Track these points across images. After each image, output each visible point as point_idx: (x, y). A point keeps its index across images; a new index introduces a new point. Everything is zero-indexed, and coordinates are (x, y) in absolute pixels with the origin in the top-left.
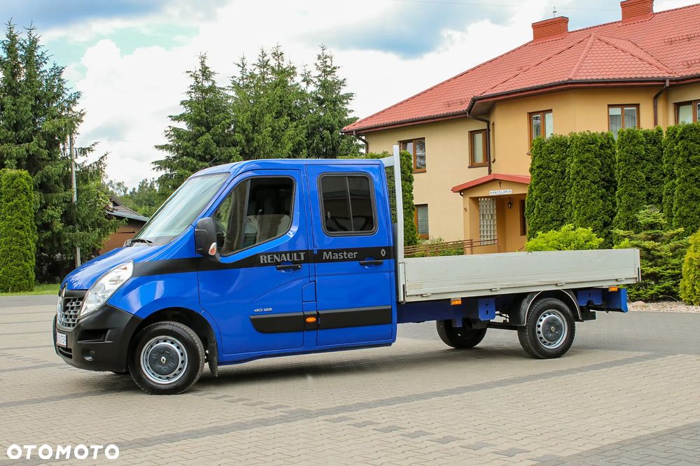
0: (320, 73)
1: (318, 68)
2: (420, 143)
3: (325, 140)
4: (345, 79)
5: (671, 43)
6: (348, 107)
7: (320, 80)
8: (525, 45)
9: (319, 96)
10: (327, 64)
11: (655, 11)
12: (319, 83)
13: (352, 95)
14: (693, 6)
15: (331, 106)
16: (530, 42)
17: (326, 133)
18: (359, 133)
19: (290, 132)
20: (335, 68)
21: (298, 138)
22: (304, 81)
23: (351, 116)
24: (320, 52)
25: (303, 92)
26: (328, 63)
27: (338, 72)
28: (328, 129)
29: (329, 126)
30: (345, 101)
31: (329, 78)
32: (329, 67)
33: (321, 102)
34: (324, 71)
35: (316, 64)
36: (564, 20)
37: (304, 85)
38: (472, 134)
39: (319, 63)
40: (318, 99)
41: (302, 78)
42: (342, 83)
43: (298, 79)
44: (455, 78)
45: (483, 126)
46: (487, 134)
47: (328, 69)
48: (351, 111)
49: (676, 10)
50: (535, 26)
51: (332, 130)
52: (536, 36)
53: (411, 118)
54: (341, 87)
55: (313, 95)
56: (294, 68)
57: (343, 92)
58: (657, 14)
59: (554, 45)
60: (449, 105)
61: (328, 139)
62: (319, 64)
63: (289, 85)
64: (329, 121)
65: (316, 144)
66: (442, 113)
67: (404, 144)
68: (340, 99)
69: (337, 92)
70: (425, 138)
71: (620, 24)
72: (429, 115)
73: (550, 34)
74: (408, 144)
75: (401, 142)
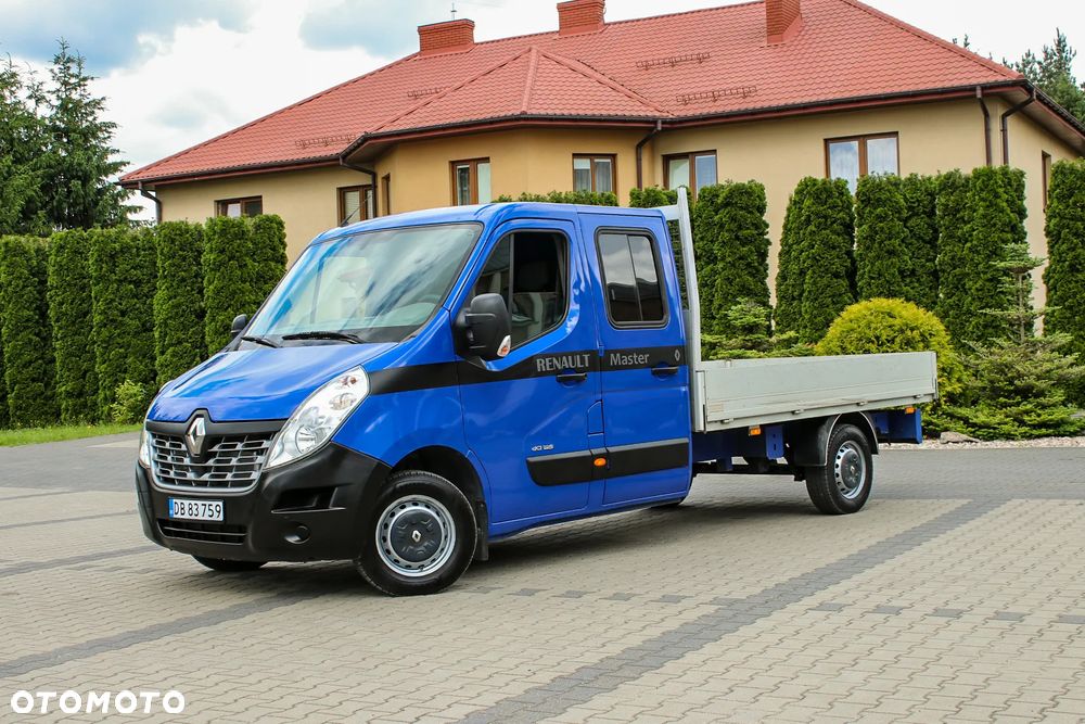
0: (58, 86)
1: (55, 77)
2: (253, 205)
3: (73, 195)
4: (103, 99)
5: (647, 68)
6: (109, 144)
7: (59, 97)
8: (407, 59)
9: (58, 123)
10: (71, 72)
11: (606, 21)
12: (58, 103)
13: (114, 125)
15: (80, 141)
16: (415, 55)
17: (76, 184)
18: (146, 186)
19: (18, 181)
20: (85, 79)
21: (30, 193)
22: (30, 97)
23: (111, 159)
24: (59, 52)
25: (31, 116)
26: (74, 70)
28: (79, 178)
29: (80, 174)
30: (100, 134)
31: (75, 96)
32: (77, 76)
33: (60, 134)
34: (65, 83)
35: (52, 71)
36: (466, 26)
37: (31, 104)
38: (342, 192)
39: (56, 68)
40: (55, 129)
41: (29, 93)
42: (96, 104)
43: (22, 94)
44: (300, 104)
45: (363, 180)
47: (73, 80)
48: (114, 151)
50: (424, 31)
51: (85, 179)
52: (425, 46)
53: (241, 163)
54: (96, 110)
55: (47, 122)
56: (14, 75)
57: (101, 117)
58: (609, 24)
59: (451, 67)
60: (304, 146)
61: (78, 196)
62: (57, 71)
63: (8, 102)
64: (80, 165)
65: (58, 202)
66: (295, 157)
67: (223, 205)
68: (93, 131)
69: (90, 118)
70: (261, 197)
71: (557, 36)
72: (273, 159)
73: (449, 45)
74: (230, 206)
75: (218, 202)
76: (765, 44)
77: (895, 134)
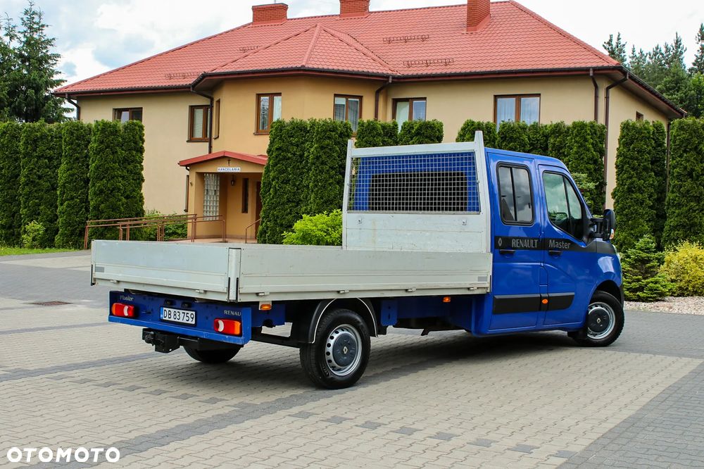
0: (25, 29)
1: (24, 23)
2: (137, 114)
3: (29, 99)
4: (54, 39)
5: (389, 42)
6: (55, 68)
7: (25, 36)
8: (244, 26)
9: (23, 52)
11: (370, 10)
12: (24, 39)
13: (59, 56)
14: (406, 10)
15: (36, 65)
16: (249, 24)
17: (31, 92)
18: (70, 96)
20: (43, 26)
22: (7, 35)
23: (56, 77)
24: (28, 7)
25: (6, 48)
26: (36, 19)
27: (46, 31)
28: (33, 88)
29: (34, 85)
30: (50, 61)
31: (36, 36)
32: (38, 24)
33: (24, 59)
34: (30, 28)
35: (22, 19)
36: (284, 7)
37: (6, 39)
38: (193, 109)
39: (25, 18)
40: (21, 56)
41: (5, 32)
42: (49, 42)
44: (173, 51)
45: (205, 102)
46: (207, 109)
47: (35, 26)
48: (57, 73)
49: (390, 11)
50: (257, 10)
51: (38, 89)
52: (256, 19)
53: (130, 86)
54: (48, 46)
55: (16, 51)
57: (51, 51)
58: (372, 13)
59: (272, 32)
60: (170, 78)
61: (32, 99)
62: (25, 19)
64: (34, 79)
65: (19, 103)
66: (164, 85)
67: (118, 112)
68: (46, 58)
69: (44, 51)
70: (142, 108)
71: (338, 18)
72: (150, 85)
73: (270, 19)
74: (123, 113)
75: (115, 110)
76: (465, 32)
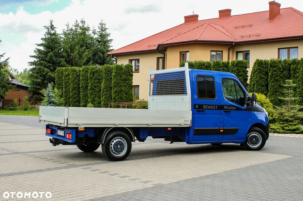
0: (100, 30)
1: (99, 28)
2: (137, 61)
3: (100, 57)
4: (110, 34)
5: (236, 28)
6: (110, 45)
7: (99, 33)
8: (181, 25)
9: (99, 39)
10: (103, 27)
11: (231, 15)
12: (99, 34)
13: (112, 40)
14: (246, 14)
15: (103, 44)
16: (183, 24)
18: (113, 55)
19: (86, 53)
20: (106, 29)
21: (89, 56)
22: (93, 33)
23: (111, 48)
24: (100, 22)
25: (92, 38)
26: (104, 27)
27: (107, 31)
28: (102, 53)
29: (102, 52)
30: (109, 42)
31: (103, 33)
32: (104, 28)
33: (99, 42)
34: (102, 30)
35: (98, 26)
36: (197, 16)
37: (93, 35)
38: (158, 59)
40: (98, 41)
41: (92, 32)
42: (108, 35)
43: (91, 32)
44: (153, 36)
45: (162, 56)
46: (164, 59)
47: (103, 29)
48: (111, 46)
49: (240, 15)
50: (186, 17)
51: (103, 53)
52: (186, 21)
53: (134, 50)
54: (108, 36)
55: (96, 39)
56: (89, 28)
57: (109, 38)
58: (232, 16)
59: (192, 25)
60: (150, 47)
61: (101, 57)
62: (100, 27)
63: (87, 34)
64: (102, 49)
65: (97, 58)
66: (147, 49)
67: (131, 61)
69: (106, 38)
70: (139, 59)
71: (218, 19)
72: (141, 50)
73: (191, 21)
74: (133, 61)
75: (130, 60)
76: (268, 22)
77: (297, 47)
